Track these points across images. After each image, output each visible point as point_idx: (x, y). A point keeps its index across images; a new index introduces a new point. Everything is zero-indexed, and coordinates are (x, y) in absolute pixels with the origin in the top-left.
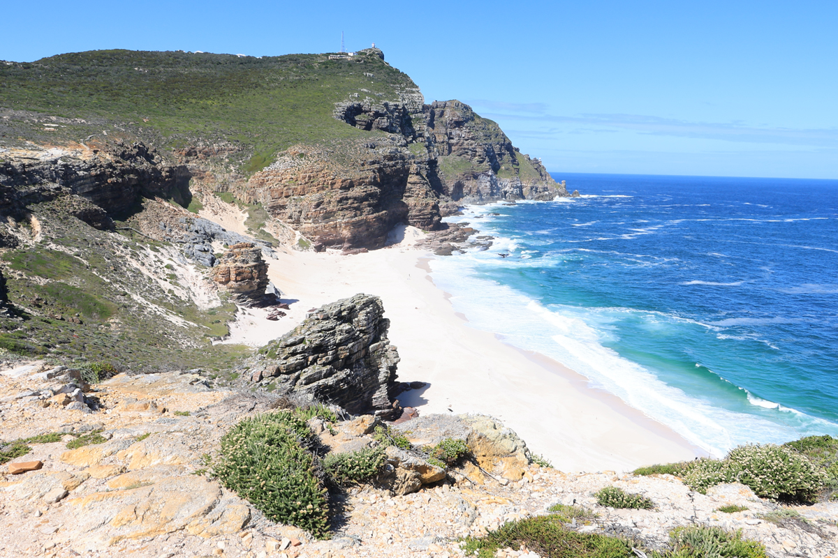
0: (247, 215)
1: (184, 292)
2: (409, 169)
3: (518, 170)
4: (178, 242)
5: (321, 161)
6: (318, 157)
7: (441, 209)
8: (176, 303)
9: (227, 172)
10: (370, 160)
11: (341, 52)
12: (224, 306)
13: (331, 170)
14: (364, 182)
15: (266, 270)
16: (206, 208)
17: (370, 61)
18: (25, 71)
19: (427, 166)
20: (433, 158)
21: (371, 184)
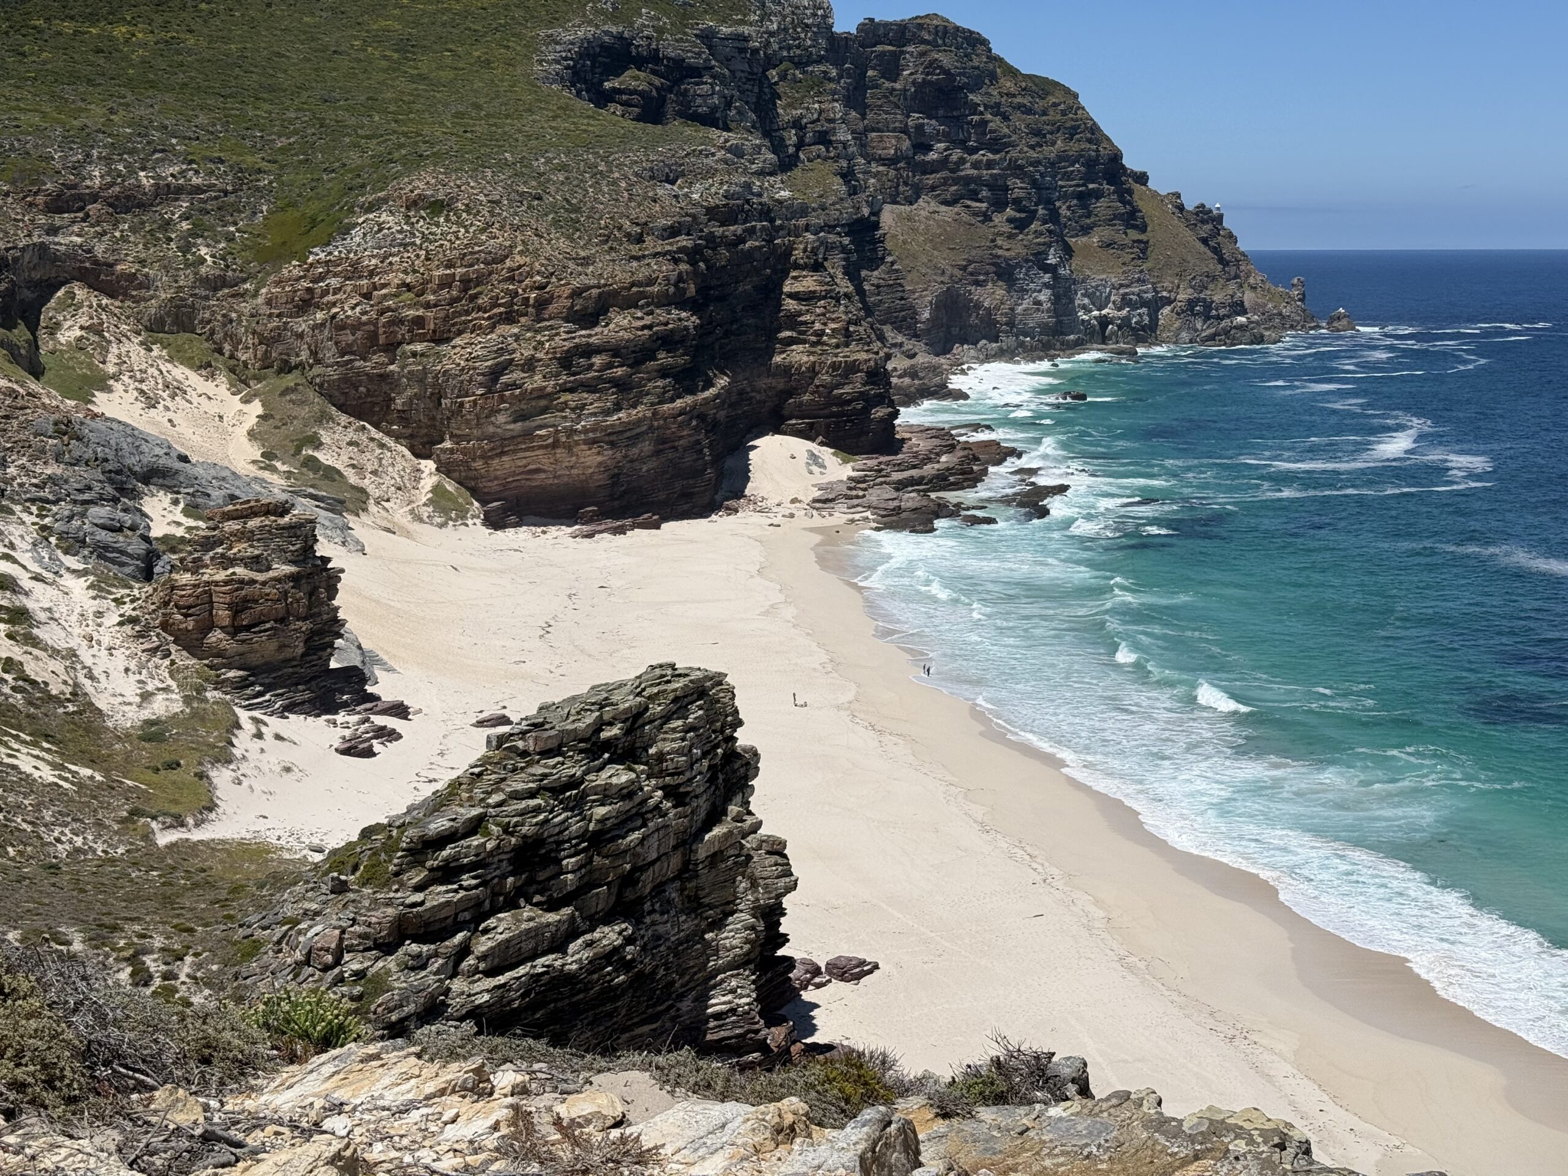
0: (256, 408)
1: (58, 666)
2: (789, 250)
3: (1144, 248)
4: (33, 501)
7: (894, 380)
8: (31, 703)
9: (188, 265)
12: (194, 714)
15: (333, 591)
16: (118, 386)
19: (846, 241)
20: (866, 211)
21: (666, 301)
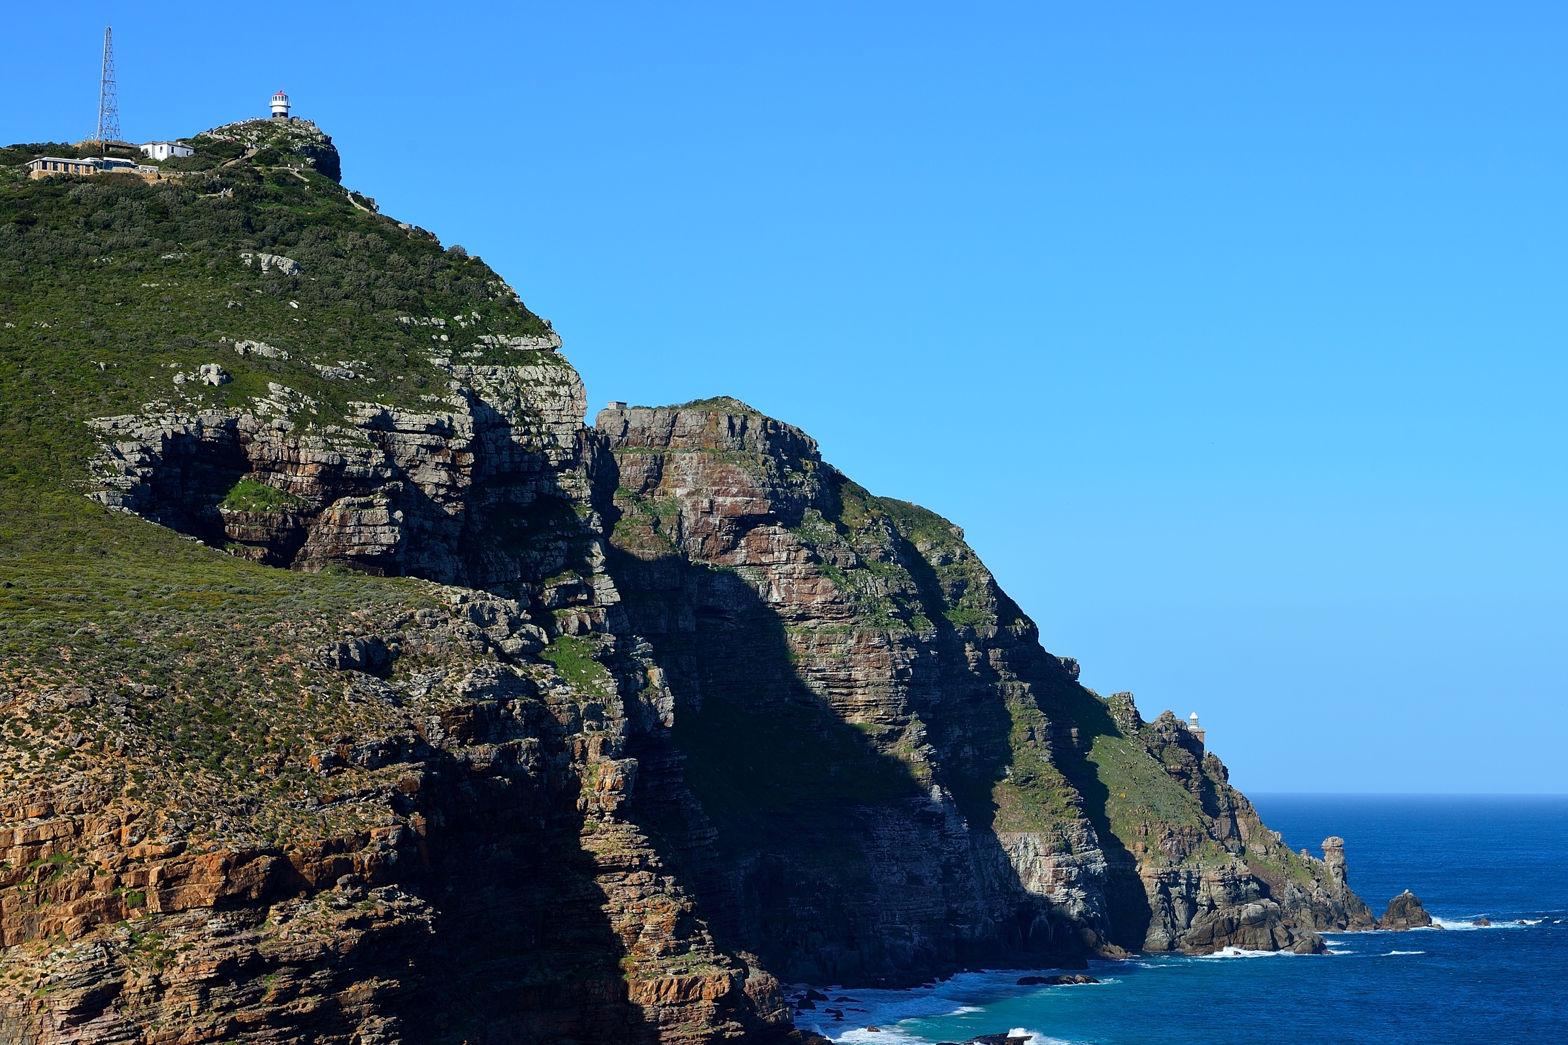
5: (98, 749)
6: (77, 726)
10: (371, 738)
11: (96, 138)
13: (160, 802)
14: (346, 866)
17: (270, 187)
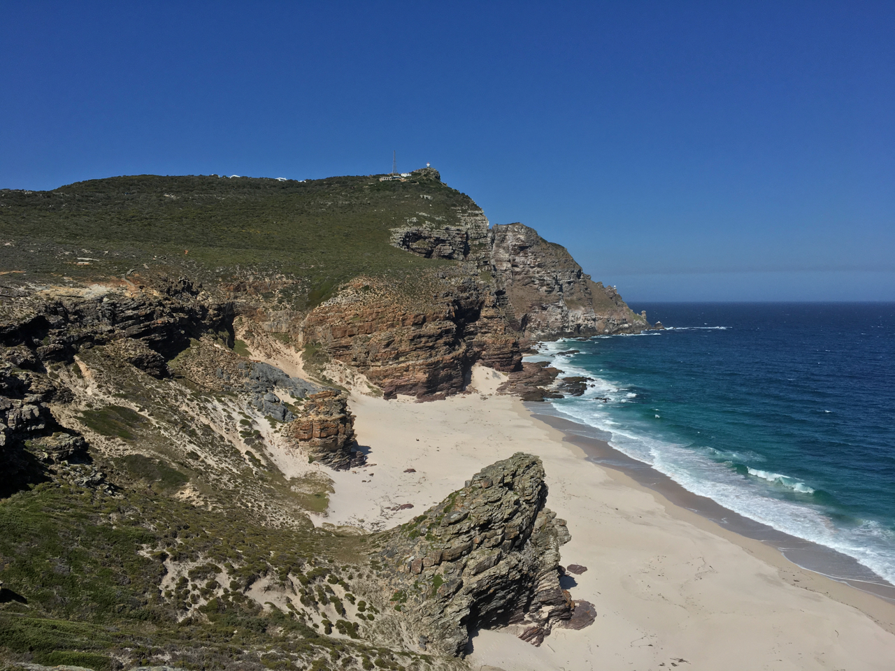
2: (484, 301)
3: (591, 300)
5: (390, 294)
6: (386, 289)
7: (520, 346)
9: (281, 309)
10: (443, 292)
11: (392, 173)
13: (402, 304)
14: (438, 317)
15: (352, 424)
16: (258, 351)
17: (426, 181)
18: (46, 200)
20: (501, 288)
21: (445, 319)
